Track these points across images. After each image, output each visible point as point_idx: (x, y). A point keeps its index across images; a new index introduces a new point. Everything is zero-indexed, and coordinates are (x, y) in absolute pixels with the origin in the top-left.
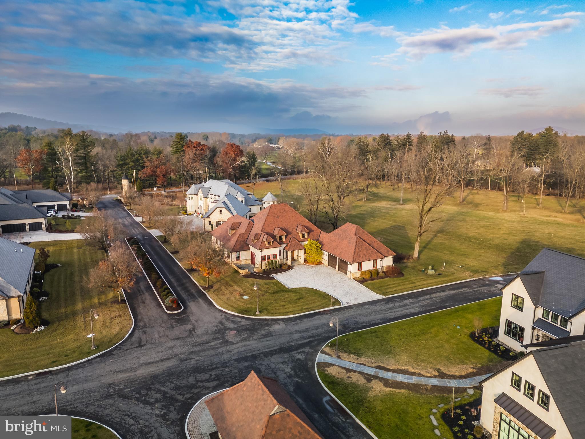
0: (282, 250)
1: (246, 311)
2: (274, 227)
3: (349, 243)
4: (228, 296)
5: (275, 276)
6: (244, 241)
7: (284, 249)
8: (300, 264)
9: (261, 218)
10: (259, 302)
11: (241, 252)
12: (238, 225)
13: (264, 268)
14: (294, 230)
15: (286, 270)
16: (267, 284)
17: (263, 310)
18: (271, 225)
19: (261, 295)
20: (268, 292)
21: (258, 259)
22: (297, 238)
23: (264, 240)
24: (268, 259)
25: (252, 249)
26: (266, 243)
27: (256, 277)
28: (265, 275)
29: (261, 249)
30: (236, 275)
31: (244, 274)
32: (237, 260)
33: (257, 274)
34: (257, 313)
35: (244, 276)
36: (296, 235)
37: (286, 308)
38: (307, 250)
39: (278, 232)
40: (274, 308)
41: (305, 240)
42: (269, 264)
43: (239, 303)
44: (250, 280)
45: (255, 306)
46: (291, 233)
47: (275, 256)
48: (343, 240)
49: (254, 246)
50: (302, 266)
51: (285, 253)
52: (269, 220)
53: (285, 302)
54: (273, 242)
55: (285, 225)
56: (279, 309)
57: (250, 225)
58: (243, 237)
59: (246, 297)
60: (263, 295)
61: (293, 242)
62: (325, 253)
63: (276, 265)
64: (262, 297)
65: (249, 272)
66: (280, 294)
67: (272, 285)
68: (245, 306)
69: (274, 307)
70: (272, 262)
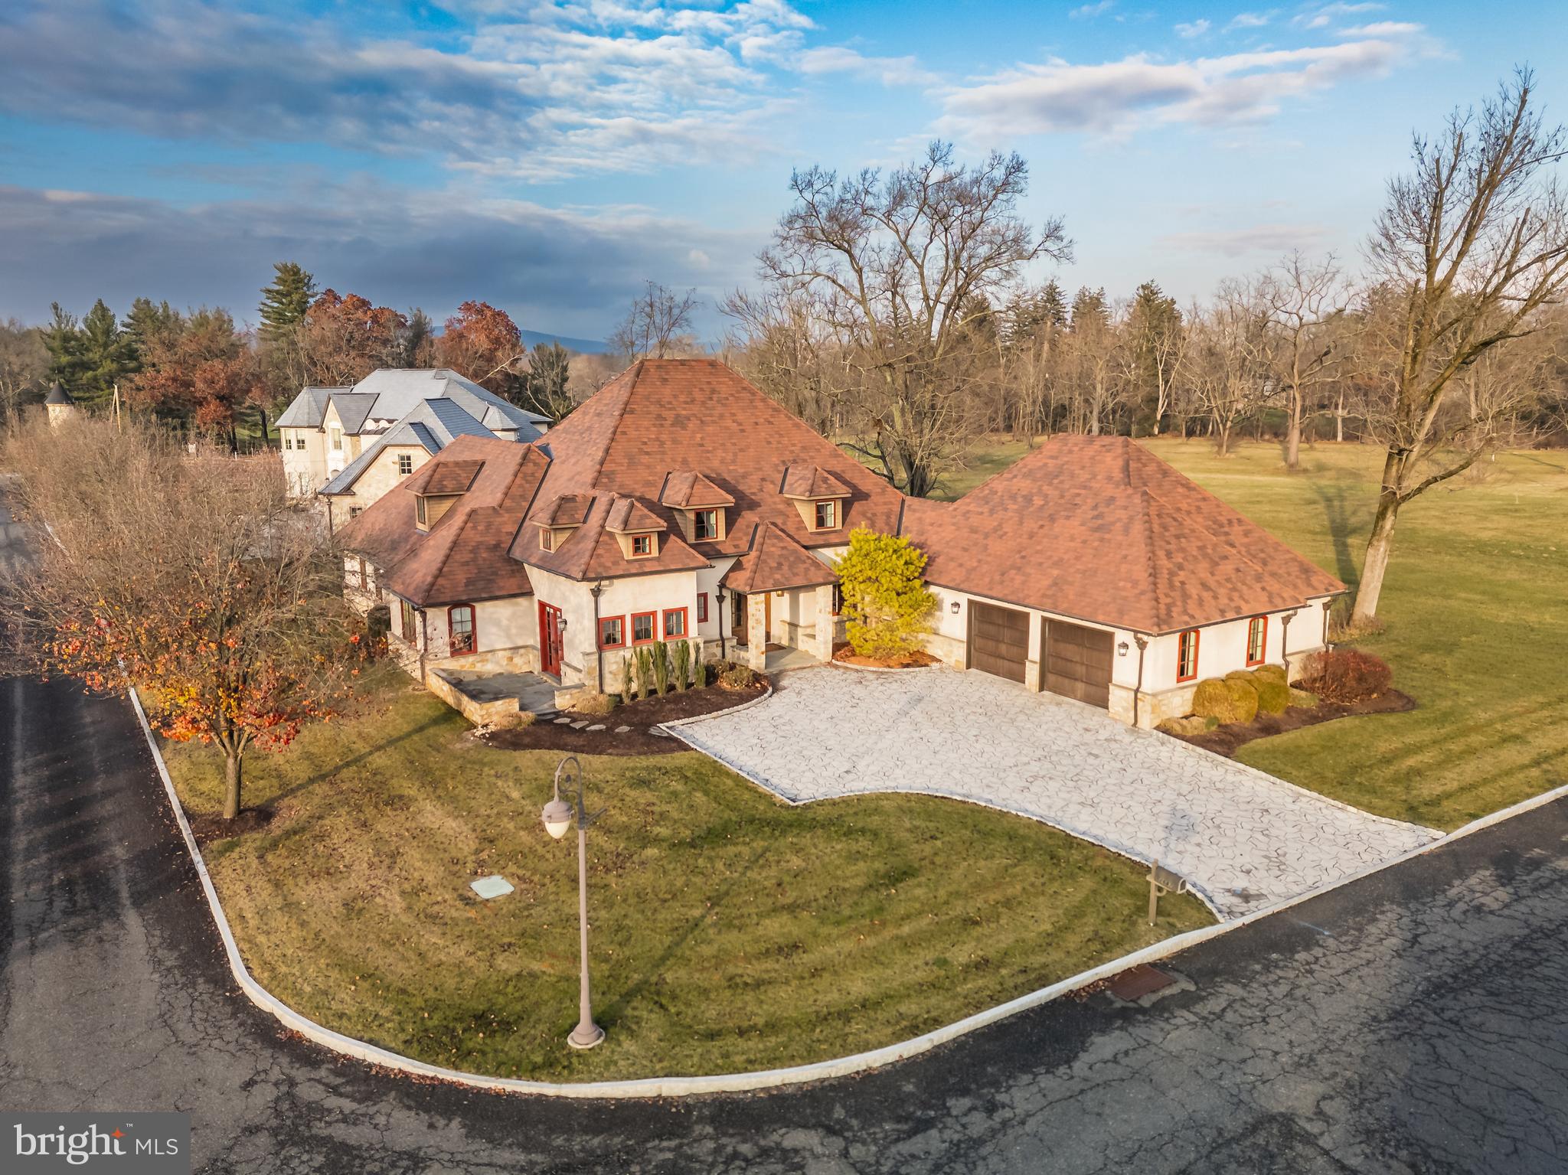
0: (713, 592)
1: (481, 1019)
2: (661, 469)
3: (1097, 529)
4: (356, 882)
5: (688, 731)
6: (497, 546)
7: (722, 585)
8: (810, 666)
9: (590, 428)
10: (595, 929)
11: (478, 607)
12: (464, 477)
13: (614, 686)
14: (770, 488)
15: (743, 699)
16: (642, 783)
17: (628, 996)
18: (645, 459)
19: (605, 864)
20: (657, 841)
21: (579, 638)
22: (791, 528)
23: (614, 526)
24: (638, 636)
25: (544, 585)
26: (625, 545)
27: (571, 740)
28: (624, 729)
29: (597, 577)
30: (443, 734)
31: (492, 728)
32: (455, 652)
33: (577, 725)
34: (582, 1038)
35: (493, 736)
36: (781, 513)
37: (816, 973)
38: (846, 589)
39: (685, 489)
40: (717, 977)
41: (834, 539)
42: (644, 666)
43: (432, 937)
44: (527, 759)
45: (561, 967)
46: (753, 505)
47: (674, 617)
48: (1052, 519)
49: (551, 565)
50: (826, 672)
51: (728, 607)
52: (633, 434)
53: (792, 909)
54: (663, 537)
55: (722, 461)
56: (759, 984)
57: (530, 468)
58: (489, 526)
59: (492, 887)
60: (619, 863)
61: (773, 548)
62: (947, 596)
63: (684, 668)
64: (612, 879)
65: (529, 716)
66: (745, 851)
67: (677, 786)
68: (481, 970)
69: (720, 960)
70: (662, 650)
